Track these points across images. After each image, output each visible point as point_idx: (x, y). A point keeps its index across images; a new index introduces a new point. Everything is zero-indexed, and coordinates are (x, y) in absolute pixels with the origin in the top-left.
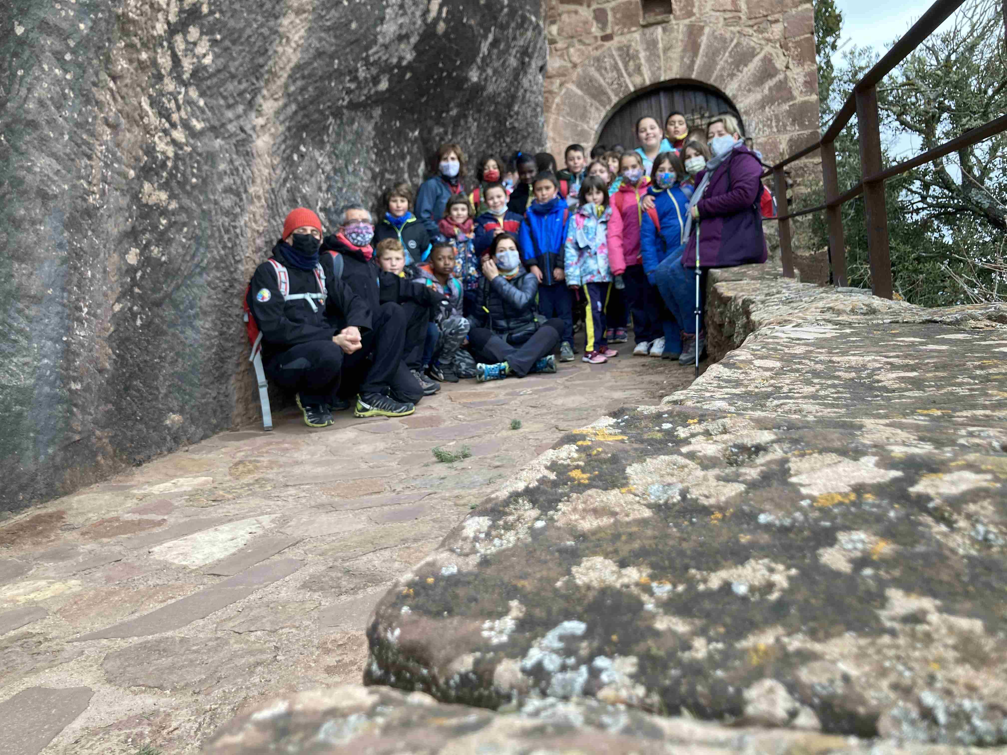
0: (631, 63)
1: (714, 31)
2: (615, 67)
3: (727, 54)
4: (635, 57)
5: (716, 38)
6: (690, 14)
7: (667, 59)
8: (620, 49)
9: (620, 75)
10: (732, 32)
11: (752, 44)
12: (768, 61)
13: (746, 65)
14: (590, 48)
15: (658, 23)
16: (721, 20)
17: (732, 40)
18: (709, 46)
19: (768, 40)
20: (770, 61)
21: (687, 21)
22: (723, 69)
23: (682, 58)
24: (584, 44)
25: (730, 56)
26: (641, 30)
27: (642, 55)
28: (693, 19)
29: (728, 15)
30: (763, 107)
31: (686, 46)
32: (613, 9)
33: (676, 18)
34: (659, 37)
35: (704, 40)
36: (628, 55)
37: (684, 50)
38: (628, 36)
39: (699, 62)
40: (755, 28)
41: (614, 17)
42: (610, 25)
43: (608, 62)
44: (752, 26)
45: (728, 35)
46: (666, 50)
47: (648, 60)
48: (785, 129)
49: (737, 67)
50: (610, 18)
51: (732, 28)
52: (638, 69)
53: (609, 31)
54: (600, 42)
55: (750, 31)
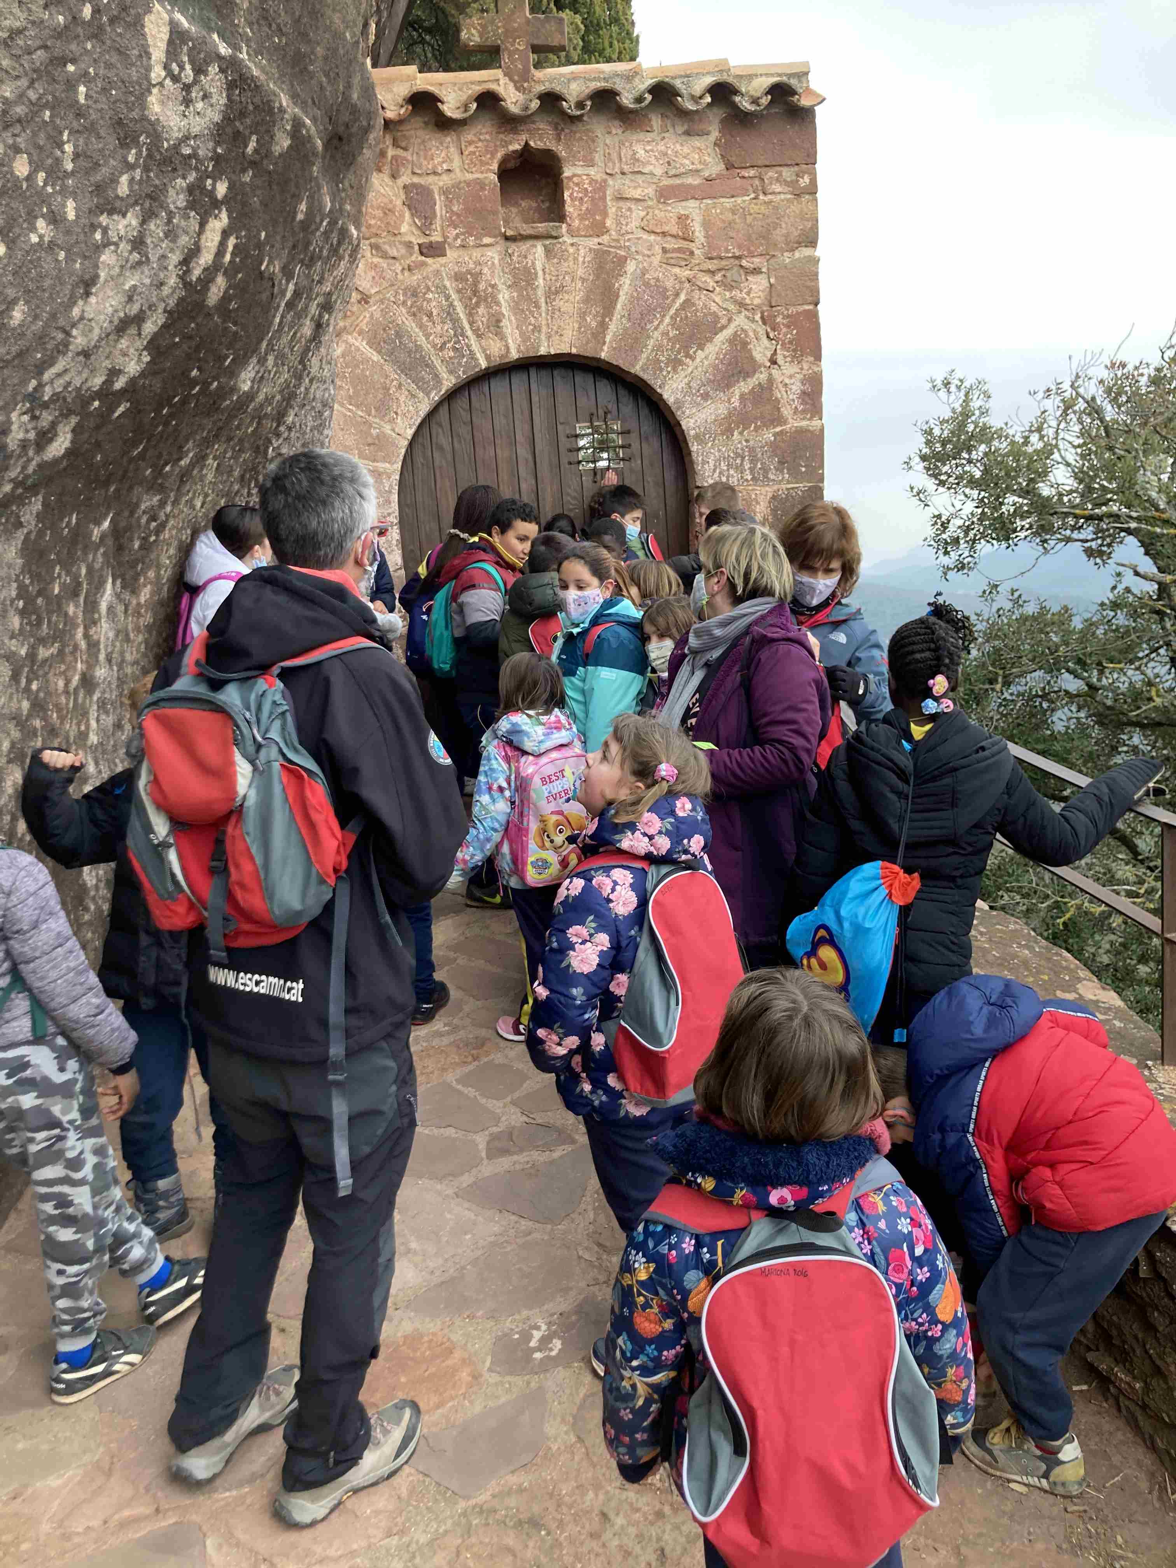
0: (481, 310)
1: (644, 272)
2: (450, 313)
3: (667, 320)
4: (490, 299)
5: (647, 284)
6: (599, 229)
7: (553, 312)
8: (458, 277)
9: (460, 333)
10: (676, 277)
11: (714, 308)
12: (739, 343)
13: (701, 347)
14: (398, 267)
15: (536, 237)
16: (658, 249)
17: (677, 295)
18: (634, 300)
19: (742, 305)
20: (745, 344)
21: (593, 242)
22: (659, 348)
23: (582, 315)
24: (385, 256)
25: (673, 325)
26: (502, 244)
27: (504, 296)
28: (605, 239)
29: (672, 244)
30: (729, 432)
31: (590, 291)
32: (445, 192)
33: (571, 233)
34: (539, 266)
35: (625, 286)
36: (475, 292)
37: (586, 300)
38: (476, 253)
39: (614, 327)
40: (718, 277)
41: (449, 209)
42: (438, 223)
43: (434, 302)
44: (712, 273)
45: (669, 284)
46: (552, 293)
47: (516, 308)
48: (766, 477)
49: (686, 348)
50: (439, 209)
51: (677, 270)
52: (496, 322)
53: (436, 237)
54: (417, 257)
55: (709, 281)
